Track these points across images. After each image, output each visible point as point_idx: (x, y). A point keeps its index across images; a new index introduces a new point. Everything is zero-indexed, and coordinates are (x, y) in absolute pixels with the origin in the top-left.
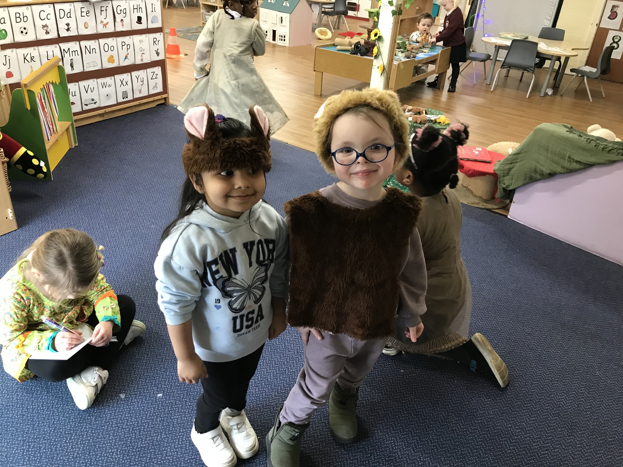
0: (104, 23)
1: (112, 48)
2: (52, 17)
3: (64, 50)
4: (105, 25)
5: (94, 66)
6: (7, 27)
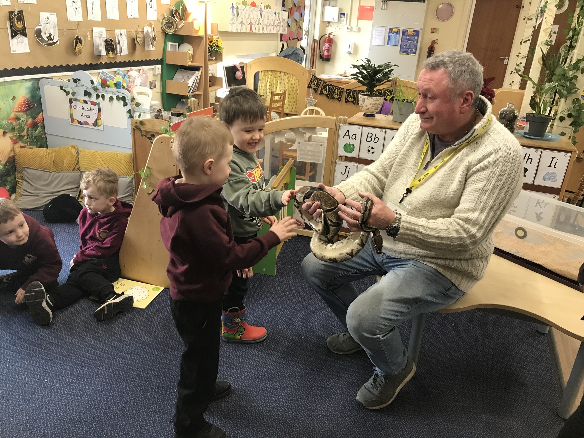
6: (356, 143)
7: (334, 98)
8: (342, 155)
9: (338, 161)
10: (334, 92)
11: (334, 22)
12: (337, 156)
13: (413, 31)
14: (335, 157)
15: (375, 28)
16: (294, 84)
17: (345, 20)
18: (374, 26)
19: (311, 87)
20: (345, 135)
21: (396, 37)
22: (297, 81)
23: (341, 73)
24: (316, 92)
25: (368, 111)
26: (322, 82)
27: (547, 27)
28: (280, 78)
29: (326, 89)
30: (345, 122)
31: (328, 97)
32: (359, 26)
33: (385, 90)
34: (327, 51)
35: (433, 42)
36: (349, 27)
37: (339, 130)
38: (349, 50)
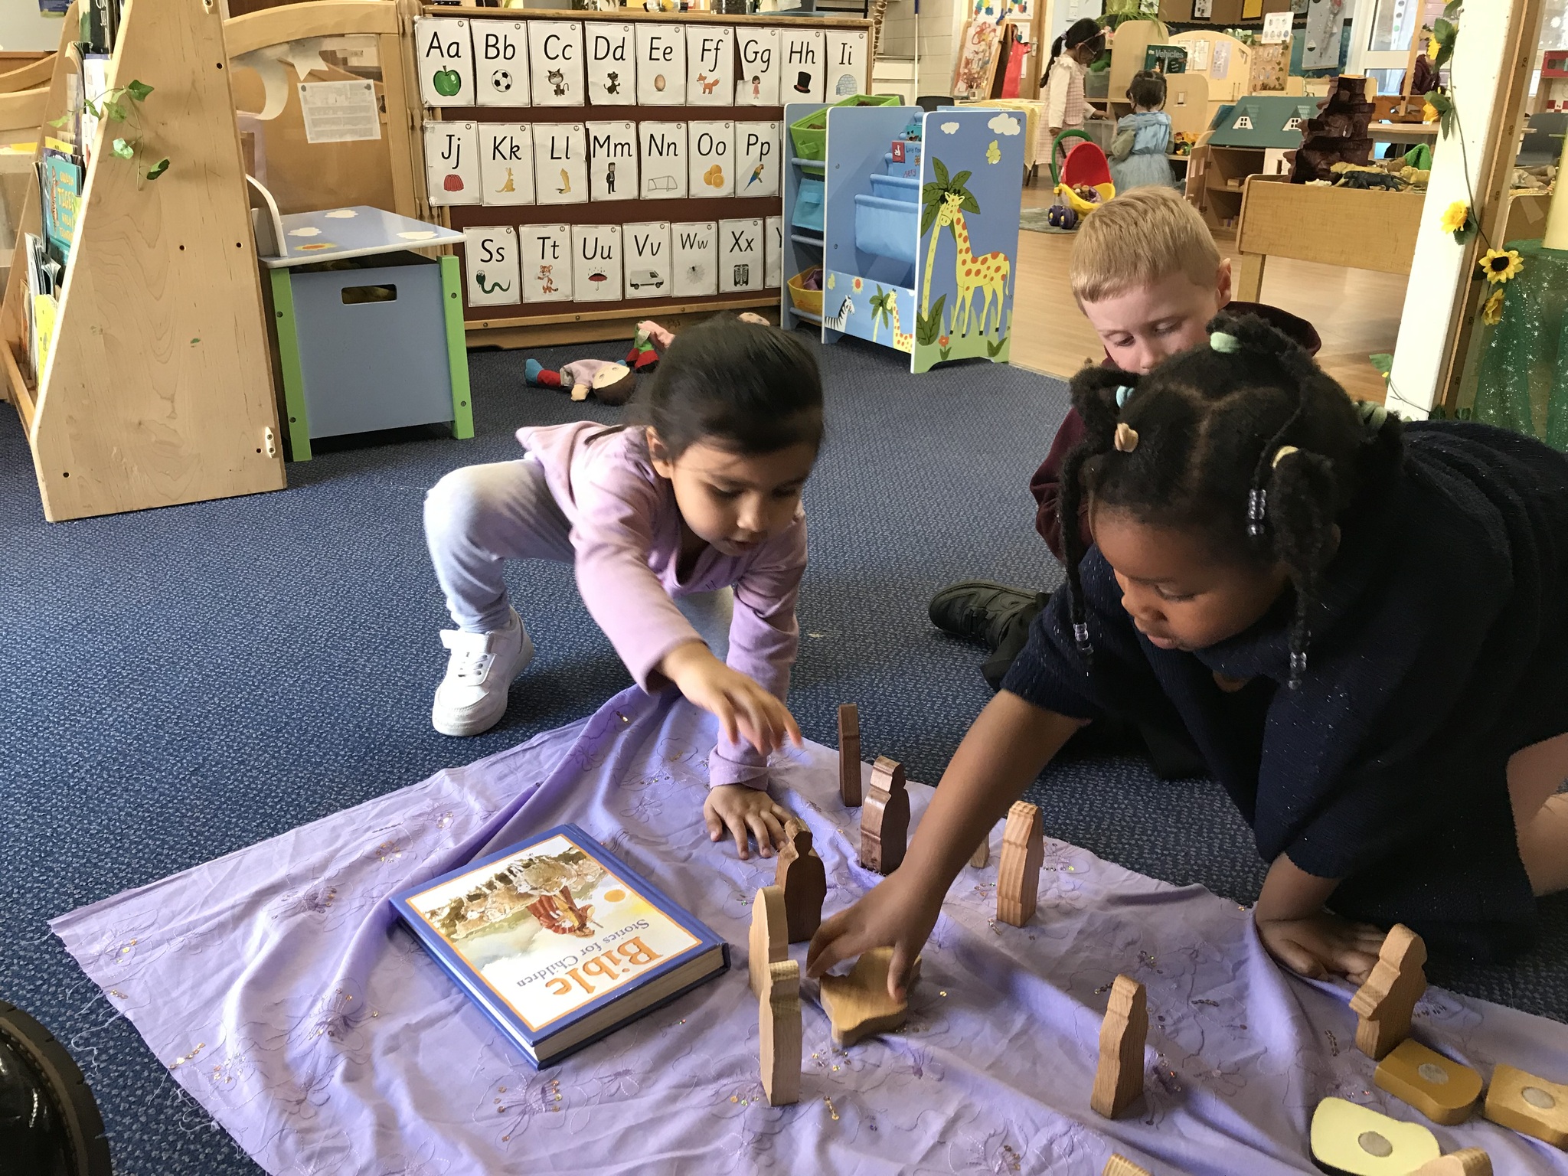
0: (706, 82)
1: (719, 149)
2: (576, 53)
3: (596, 138)
4: (709, 88)
5: (668, 189)
6: (463, 66)
12: (421, 110)
14: (418, 111)
20: (431, 47)
37: (413, 34)
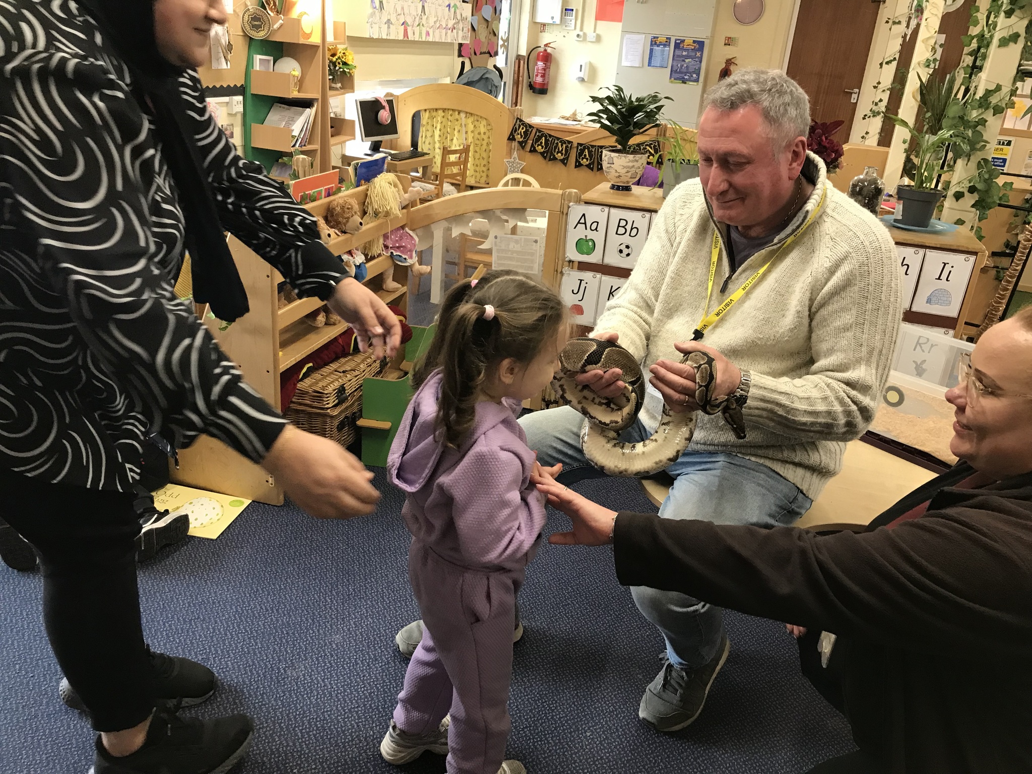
6: (598, 238)
7: (555, 159)
8: (572, 259)
9: (566, 270)
10: (556, 147)
11: (553, 24)
12: (564, 261)
13: (694, 42)
14: (560, 262)
15: (627, 36)
16: (485, 133)
17: (573, 21)
18: (624, 32)
19: (515, 140)
20: (579, 222)
21: (663, 51)
22: (489, 127)
23: (568, 115)
24: (523, 148)
25: (618, 180)
26: (534, 131)
27: (929, 35)
28: (459, 122)
29: (541, 143)
30: (579, 201)
31: (545, 158)
32: (597, 32)
33: (646, 145)
34: (542, 76)
35: (729, 62)
36: (581, 33)
37: (567, 214)
38: (581, 75)
